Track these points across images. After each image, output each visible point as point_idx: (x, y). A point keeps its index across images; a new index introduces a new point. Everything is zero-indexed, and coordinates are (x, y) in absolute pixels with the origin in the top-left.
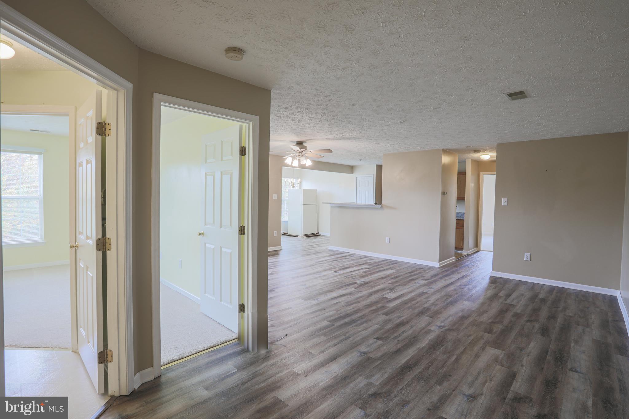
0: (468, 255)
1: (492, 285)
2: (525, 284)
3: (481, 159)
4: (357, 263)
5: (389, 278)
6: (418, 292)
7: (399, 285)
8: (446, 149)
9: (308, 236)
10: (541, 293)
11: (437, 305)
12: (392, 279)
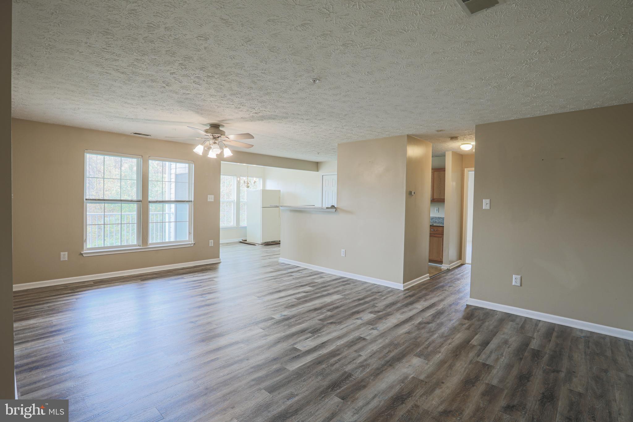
0: (448, 270)
1: (466, 321)
2: (513, 321)
3: (461, 149)
4: (300, 282)
5: (324, 310)
6: (352, 337)
7: (331, 323)
8: (412, 135)
9: (267, 244)
10: (534, 338)
11: (368, 365)
12: (329, 311)
